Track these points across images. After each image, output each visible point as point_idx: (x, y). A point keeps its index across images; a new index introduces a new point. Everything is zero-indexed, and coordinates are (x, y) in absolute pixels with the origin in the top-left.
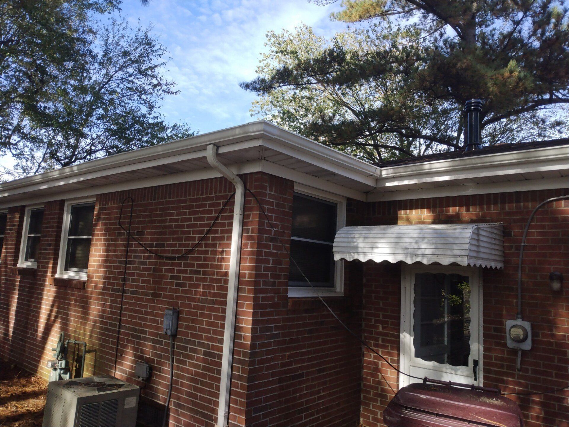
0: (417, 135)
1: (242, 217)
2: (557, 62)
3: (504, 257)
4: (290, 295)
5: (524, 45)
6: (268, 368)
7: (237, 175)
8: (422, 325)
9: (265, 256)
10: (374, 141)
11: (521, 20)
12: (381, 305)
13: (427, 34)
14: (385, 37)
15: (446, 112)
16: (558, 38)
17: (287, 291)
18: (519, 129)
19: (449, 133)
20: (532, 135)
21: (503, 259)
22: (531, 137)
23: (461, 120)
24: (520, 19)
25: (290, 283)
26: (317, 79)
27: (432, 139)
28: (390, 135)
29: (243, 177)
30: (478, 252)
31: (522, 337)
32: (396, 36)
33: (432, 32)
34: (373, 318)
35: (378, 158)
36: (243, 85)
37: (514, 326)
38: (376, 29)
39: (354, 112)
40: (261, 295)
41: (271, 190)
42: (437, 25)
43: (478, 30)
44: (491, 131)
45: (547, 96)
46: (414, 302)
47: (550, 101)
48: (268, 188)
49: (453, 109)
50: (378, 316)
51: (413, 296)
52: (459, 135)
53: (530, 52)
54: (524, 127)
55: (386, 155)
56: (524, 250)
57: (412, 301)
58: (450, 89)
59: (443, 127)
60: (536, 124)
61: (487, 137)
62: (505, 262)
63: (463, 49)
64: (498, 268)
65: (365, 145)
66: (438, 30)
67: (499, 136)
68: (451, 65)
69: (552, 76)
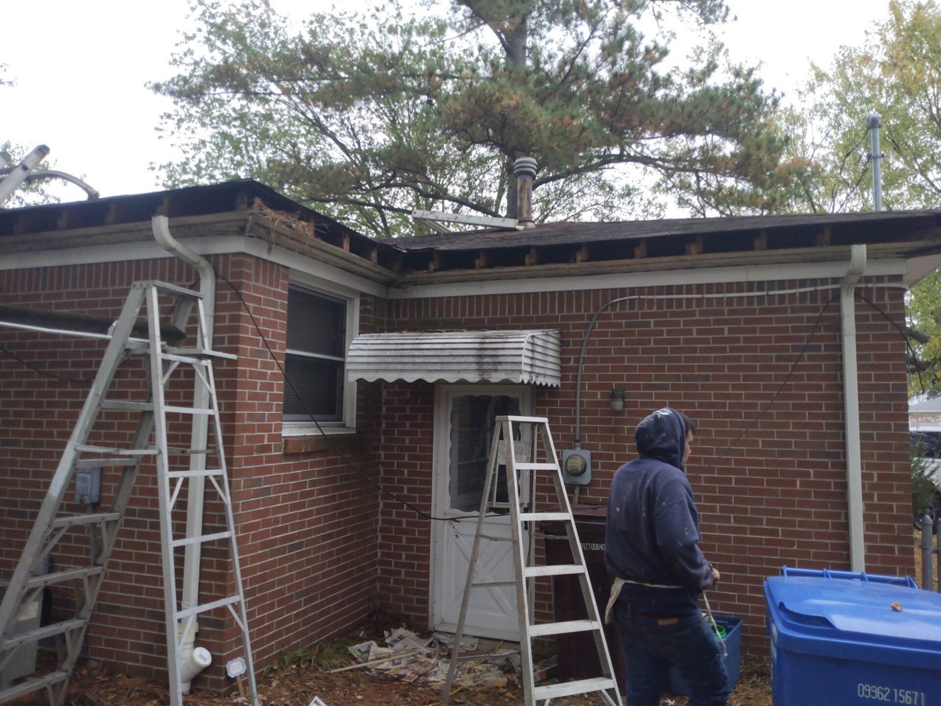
0: (440, 194)
1: (212, 319)
2: (629, 106)
3: (561, 372)
4: (285, 433)
5: (590, 76)
6: (255, 537)
7: (202, 256)
8: (459, 466)
9: (250, 378)
10: (376, 199)
11: (587, 41)
12: (407, 443)
13: (457, 34)
14: (392, 30)
15: (482, 161)
16: (631, 74)
17: (279, 428)
18: (580, 194)
19: (486, 194)
20: (597, 204)
21: (559, 375)
22: (595, 207)
23: (503, 174)
24: (586, 39)
25: (285, 417)
26: (281, 87)
27: (462, 201)
28: (401, 192)
29: (213, 259)
30: (532, 365)
31: (579, 469)
32: (408, 31)
33: (464, 31)
34: (396, 461)
35: (382, 224)
36: (148, 85)
37: (570, 457)
38: (378, 14)
39: (343, 147)
40: (245, 434)
41: (257, 280)
42: (472, 23)
43: (529, 41)
44: (543, 194)
45: (616, 151)
46: (451, 434)
47: (619, 158)
48: (253, 277)
49: (493, 158)
50: (403, 457)
51: (450, 427)
52: (499, 198)
53: (597, 88)
54: (586, 190)
55: (394, 221)
56: (584, 363)
57: (449, 433)
58: (490, 131)
59: (477, 182)
60: (602, 187)
61: (537, 202)
62: (562, 378)
63: (510, 72)
64: (555, 386)
65: (364, 204)
66: (473, 29)
67: (554, 202)
68: (494, 98)
69: (623, 125)
